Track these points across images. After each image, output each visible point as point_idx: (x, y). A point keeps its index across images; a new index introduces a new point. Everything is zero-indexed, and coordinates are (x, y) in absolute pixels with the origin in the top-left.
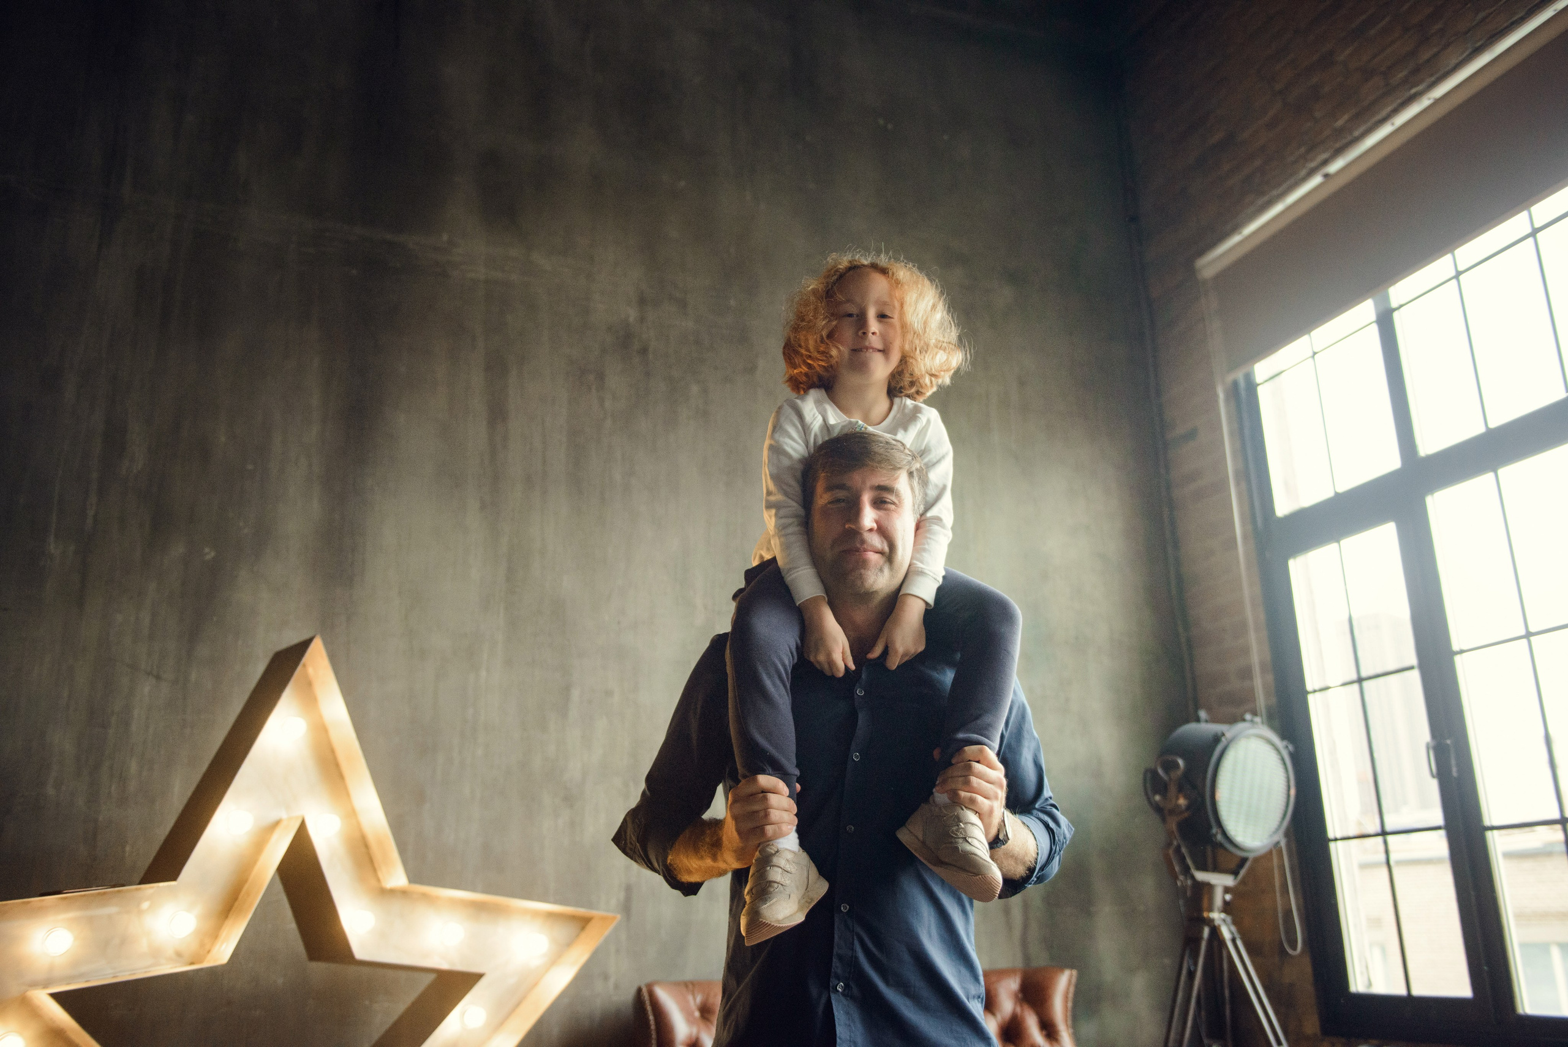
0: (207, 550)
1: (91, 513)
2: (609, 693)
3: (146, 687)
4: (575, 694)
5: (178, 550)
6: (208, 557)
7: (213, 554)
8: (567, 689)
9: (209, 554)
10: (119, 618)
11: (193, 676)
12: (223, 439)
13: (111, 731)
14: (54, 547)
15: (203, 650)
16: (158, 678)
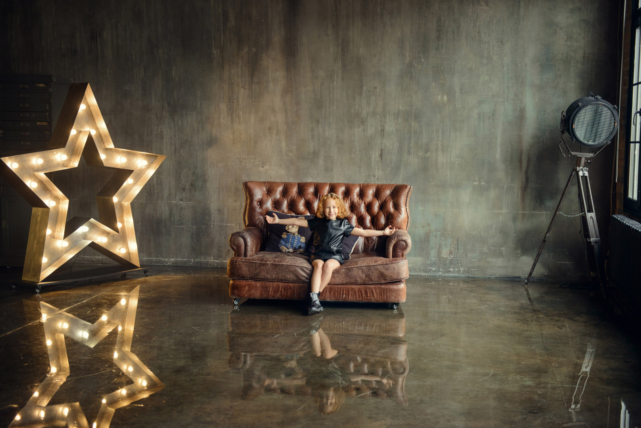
0: (253, 49)
1: (222, 40)
2: (375, 88)
3: (242, 91)
4: (365, 88)
5: (246, 49)
6: (254, 51)
7: (255, 50)
8: (361, 87)
9: (254, 50)
10: (233, 71)
11: (253, 88)
12: (255, 12)
13: (235, 104)
14: (214, 52)
15: (255, 80)
16: (245, 88)
